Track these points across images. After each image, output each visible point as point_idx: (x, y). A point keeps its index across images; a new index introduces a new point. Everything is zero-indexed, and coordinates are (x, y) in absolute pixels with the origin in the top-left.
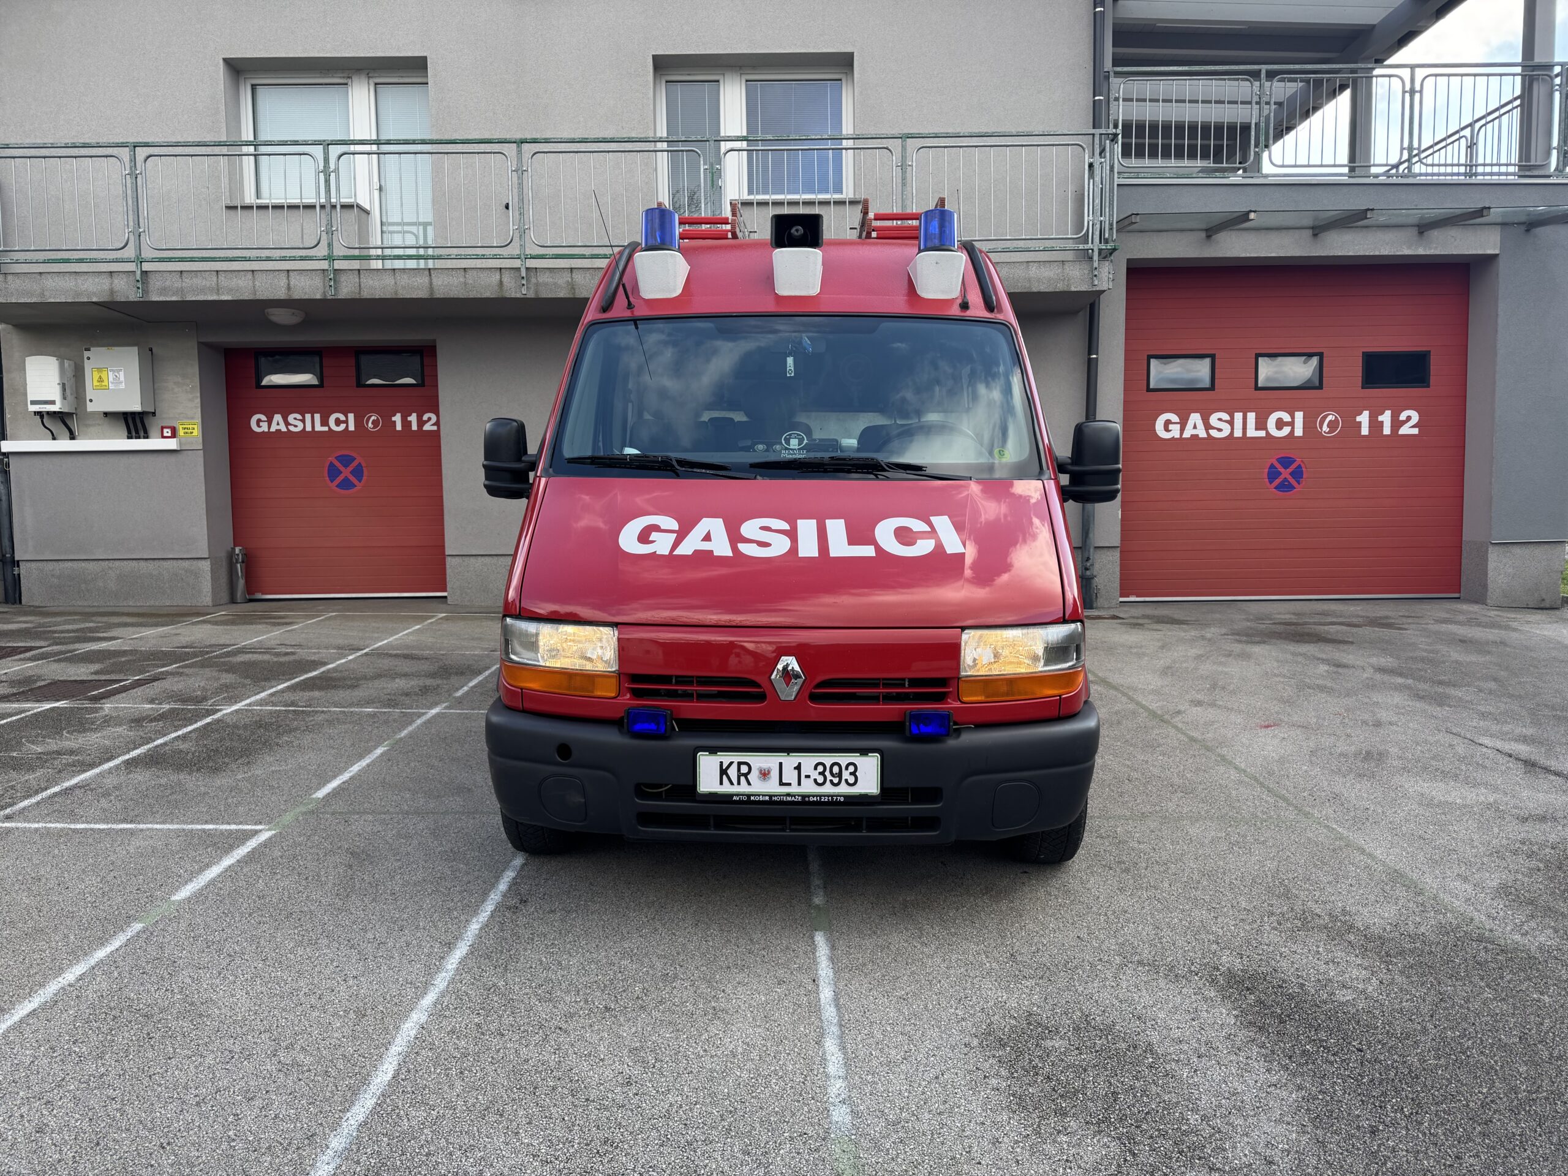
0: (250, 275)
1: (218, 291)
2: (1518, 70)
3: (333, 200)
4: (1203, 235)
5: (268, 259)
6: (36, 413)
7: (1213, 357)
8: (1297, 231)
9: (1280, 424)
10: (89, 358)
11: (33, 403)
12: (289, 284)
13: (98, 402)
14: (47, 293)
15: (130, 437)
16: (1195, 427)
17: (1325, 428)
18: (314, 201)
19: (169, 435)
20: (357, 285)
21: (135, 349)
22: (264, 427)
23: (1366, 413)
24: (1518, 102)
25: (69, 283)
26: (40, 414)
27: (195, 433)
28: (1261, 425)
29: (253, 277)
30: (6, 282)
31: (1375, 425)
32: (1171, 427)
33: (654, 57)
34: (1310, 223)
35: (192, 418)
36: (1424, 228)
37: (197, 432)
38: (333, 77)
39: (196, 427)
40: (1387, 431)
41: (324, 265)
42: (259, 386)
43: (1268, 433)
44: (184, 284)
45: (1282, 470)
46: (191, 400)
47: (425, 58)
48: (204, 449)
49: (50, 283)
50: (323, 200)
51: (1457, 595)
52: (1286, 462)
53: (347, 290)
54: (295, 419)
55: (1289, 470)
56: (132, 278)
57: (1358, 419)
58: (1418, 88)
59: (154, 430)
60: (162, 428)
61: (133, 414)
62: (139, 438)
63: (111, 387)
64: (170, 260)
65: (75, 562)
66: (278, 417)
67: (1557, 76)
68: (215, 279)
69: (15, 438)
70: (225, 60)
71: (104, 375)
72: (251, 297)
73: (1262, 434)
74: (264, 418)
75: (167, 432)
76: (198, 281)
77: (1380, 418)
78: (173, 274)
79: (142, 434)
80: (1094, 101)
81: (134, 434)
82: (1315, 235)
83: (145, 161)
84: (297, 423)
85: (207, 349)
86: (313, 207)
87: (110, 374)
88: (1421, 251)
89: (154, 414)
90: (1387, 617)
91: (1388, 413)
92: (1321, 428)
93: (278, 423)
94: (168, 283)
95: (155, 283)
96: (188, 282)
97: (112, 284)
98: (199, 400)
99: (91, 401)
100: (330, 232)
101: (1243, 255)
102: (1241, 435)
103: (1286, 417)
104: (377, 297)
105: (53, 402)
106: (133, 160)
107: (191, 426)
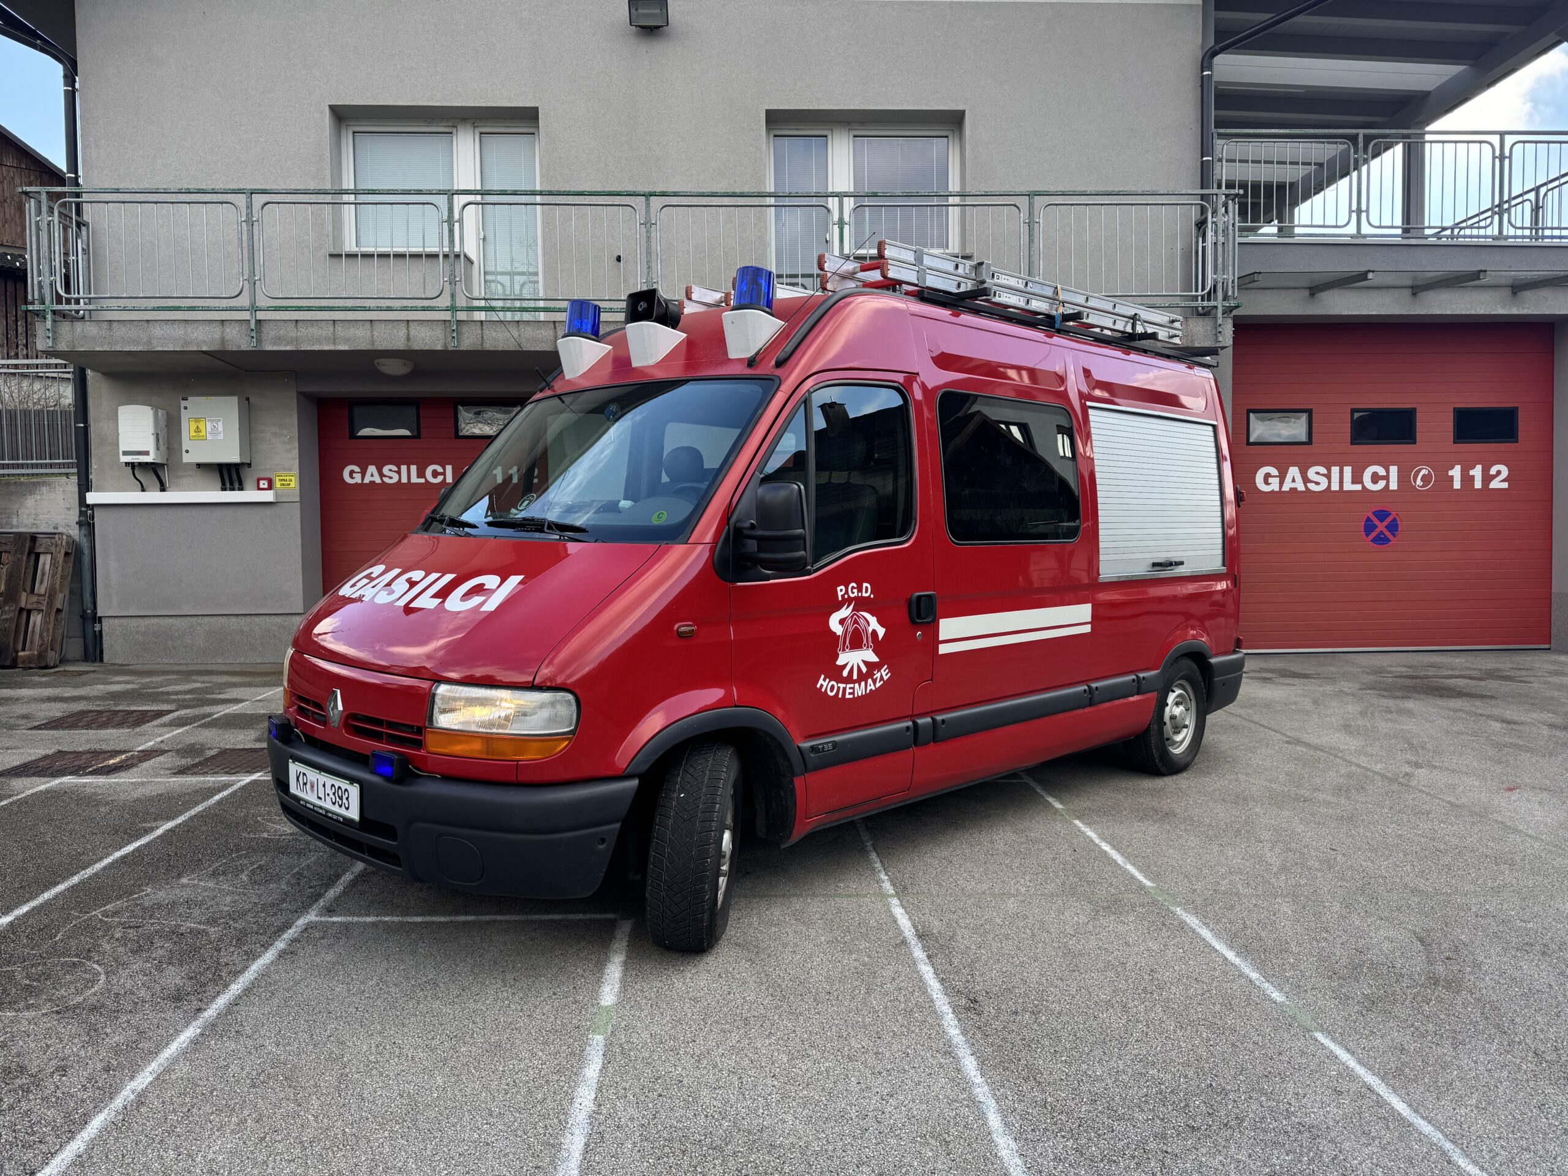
0: (368, 325)
1: (334, 341)
3: (457, 249)
4: (1307, 293)
5: (389, 309)
6: (127, 464)
7: (1310, 412)
8: (1397, 290)
9: (1375, 478)
10: (186, 408)
11: (125, 453)
12: (408, 335)
13: (195, 452)
14: (154, 342)
15: (224, 489)
16: (1294, 480)
17: (1419, 482)
18: (437, 249)
19: (266, 486)
20: (479, 336)
21: (234, 400)
22: (358, 479)
23: (1458, 468)
25: (179, 332)
26: (132, 466)
27: (293, 484)
28: (1357, 478)
29: (372, 326)
30: (110, 330)
31: (1467, 480)
32: (1270, 480)
33: (767, 111)
34: (1409, 283)
35: (290, 470)
36: (1517, 288)
37: (294, 484)
38: (437, 126)
39: (293, 478)
40: (1478, 485)
41: (447, 316)
42: (353, 436)
43: (1363, 487)
44: (299, 334)
45: (1377, 523)
46: (289, 451)
47: (536, 110)
48: (301, 502)
49: (157, 331)
50: (446, 249)
51: (1547, 646)
52: (1382, 515)
53: (469, 341)
54: (390, 470)
55: (1385, 523)
56: (244, 327)
57: (1451, 473)
58: (1507, 153)
59: (249, 482)
60: (258, 480)
61: (229, 466)
62: (233, 489)
63: (209, 437)
64: (286, 309)
65: (162, 618)
66: (372, 469)
68: (331, 329)
69: (100, 489)
70: (331, 107)
71: (202, 426)
72: (369, 347)
73: (1358, 487)
74: (356, 469)
75: (264, 484)
76: (315, 331)
77: (1472, 473)
78: (289, 323)
79: (237, 485)
80: (1202, 162)
81: (228, 485)
82: (1414, 294)
83: (263, 208)
84: (391, 474)
85: (305, 398)
86: (436, 256)
87: (209, 424)
88: (1514, 311)
89: (249, 465)
90: (1498, 670)
91: (1479, 468)
92: (1415, 482)
93: (372, 475)
94: (282, 332)
95: (269, 332)
96: (303, 331)
97: (223, 332)
98: (296, 452)
99: (187, 451)
100: (452, 282)
101: (1346, 313)
102: (1337, 489)
103: (1382, 472)
104: (500, 349)
105: (147, 453)
106: (250, 206)
107: (288, 478)
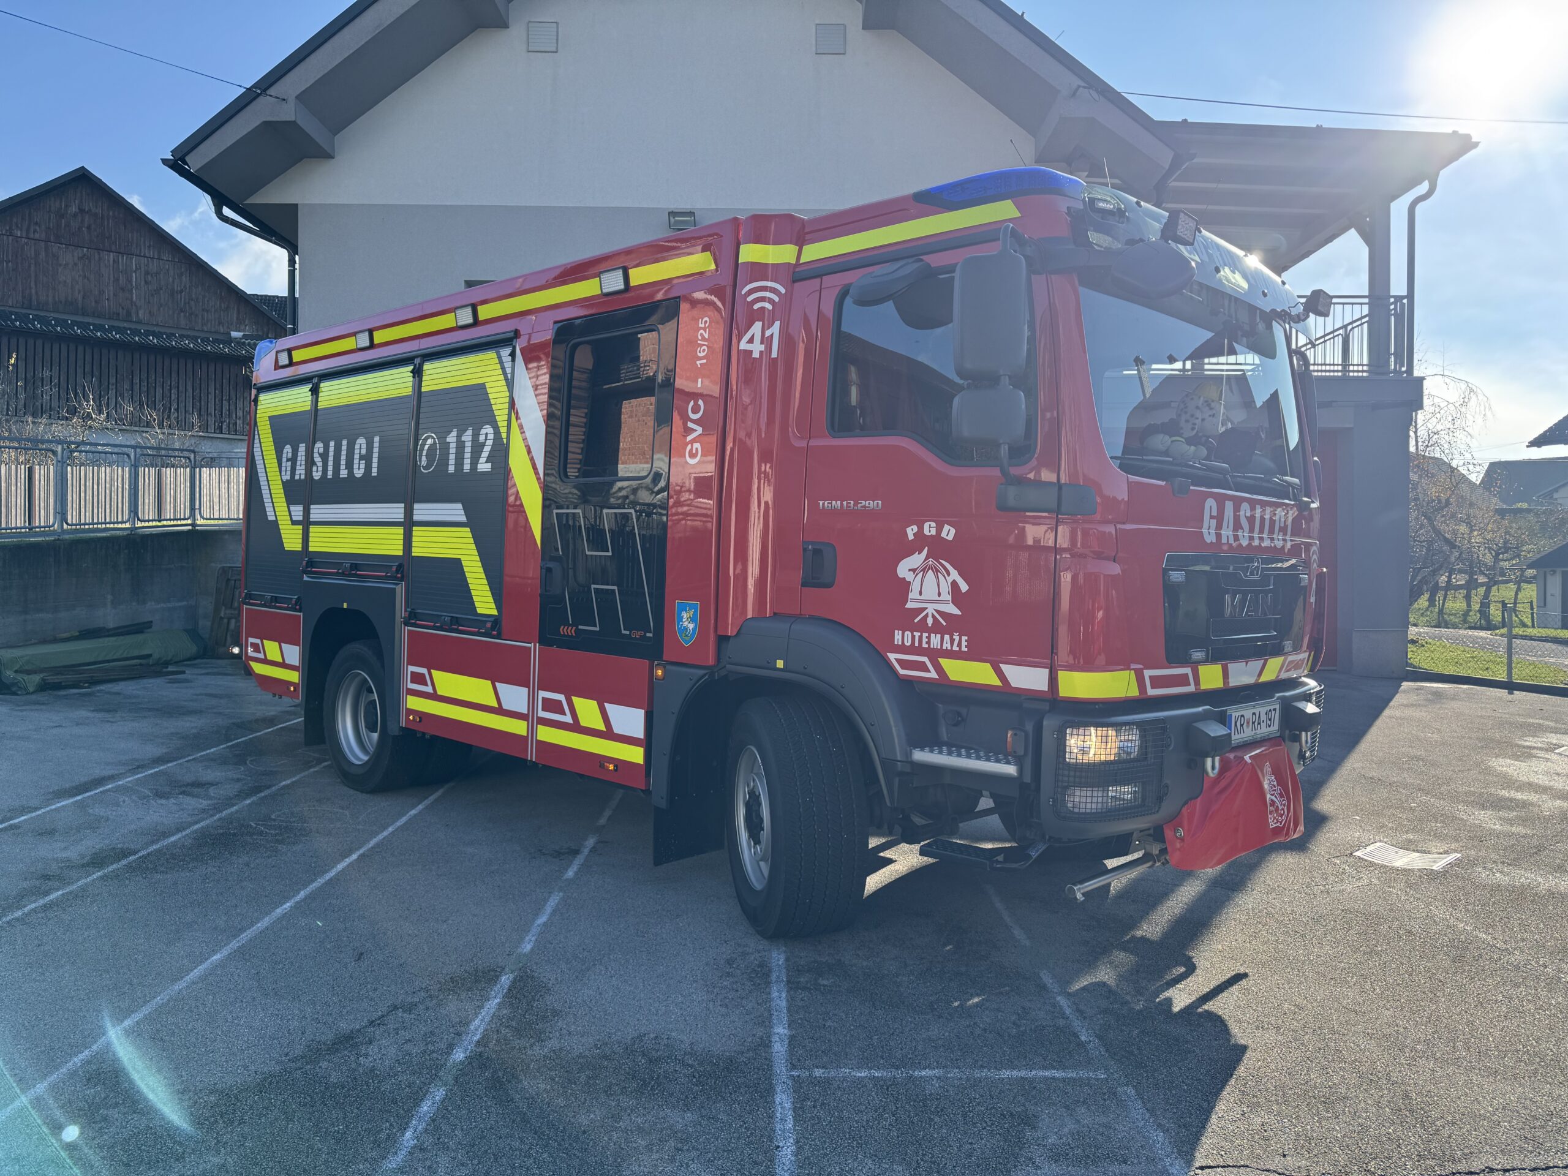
2: (1366, 300)
24: (1367, 319)
51: (1335, 668)
67: (1392, 303)
70: (465, 281)
